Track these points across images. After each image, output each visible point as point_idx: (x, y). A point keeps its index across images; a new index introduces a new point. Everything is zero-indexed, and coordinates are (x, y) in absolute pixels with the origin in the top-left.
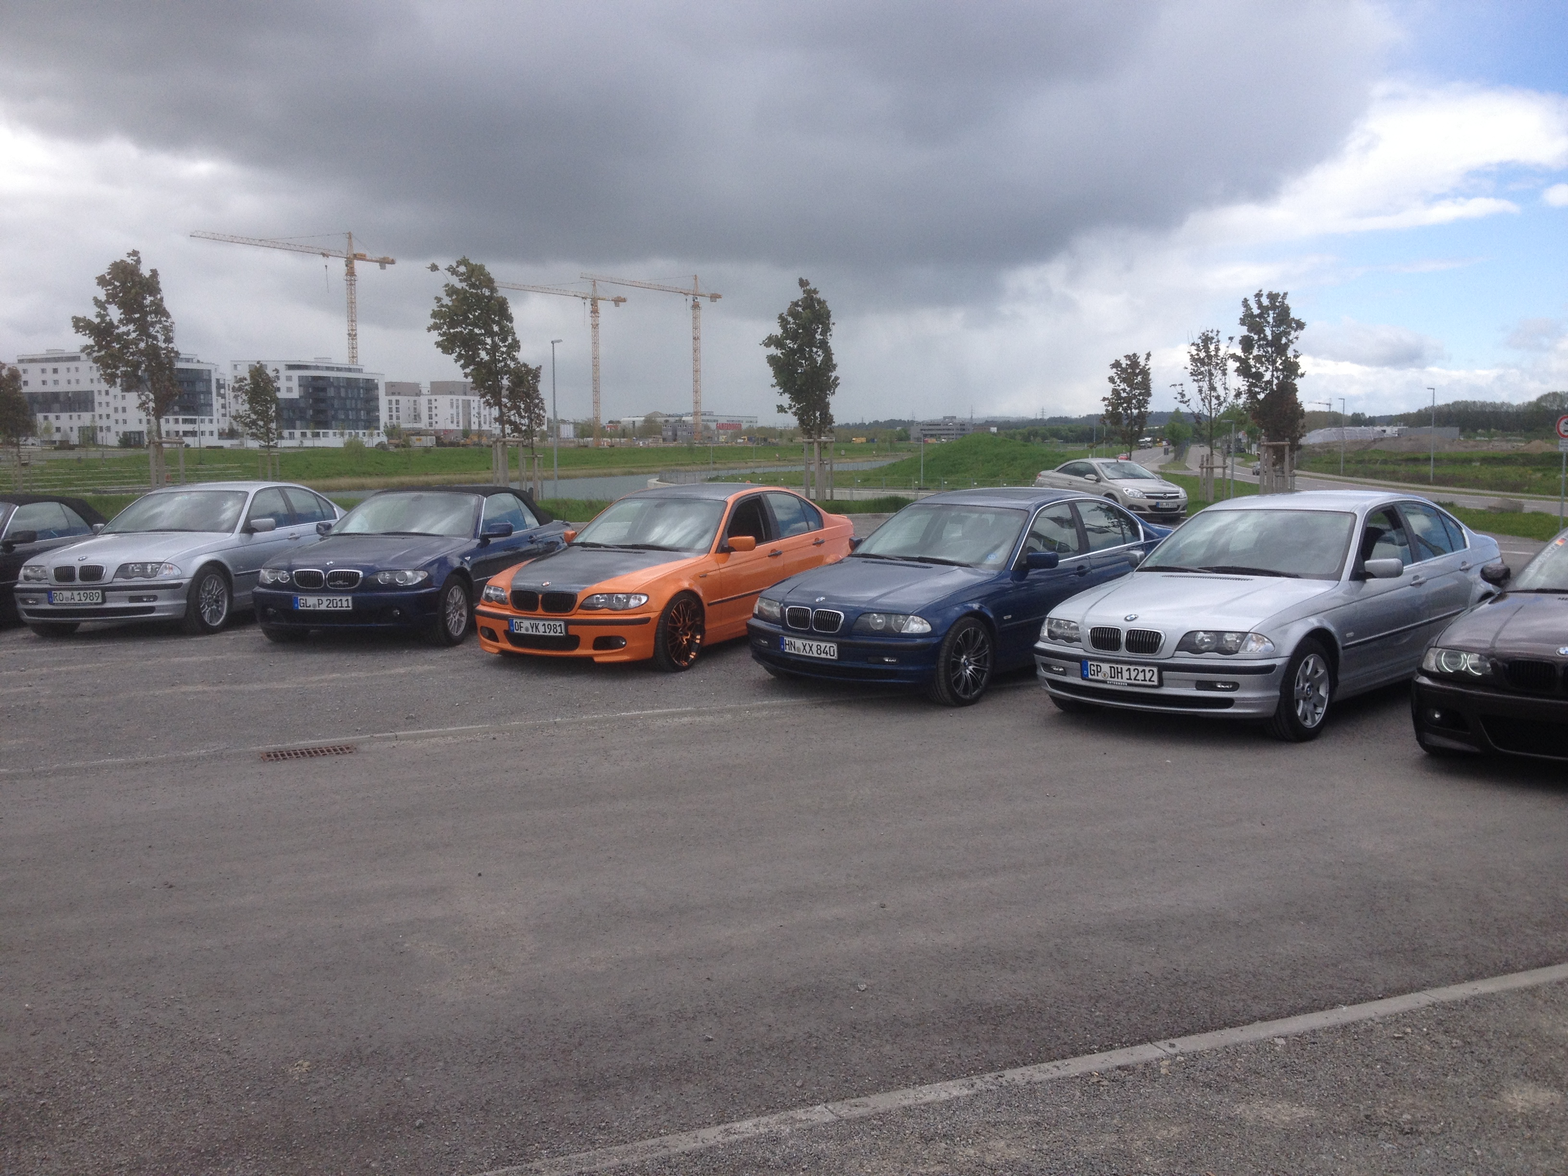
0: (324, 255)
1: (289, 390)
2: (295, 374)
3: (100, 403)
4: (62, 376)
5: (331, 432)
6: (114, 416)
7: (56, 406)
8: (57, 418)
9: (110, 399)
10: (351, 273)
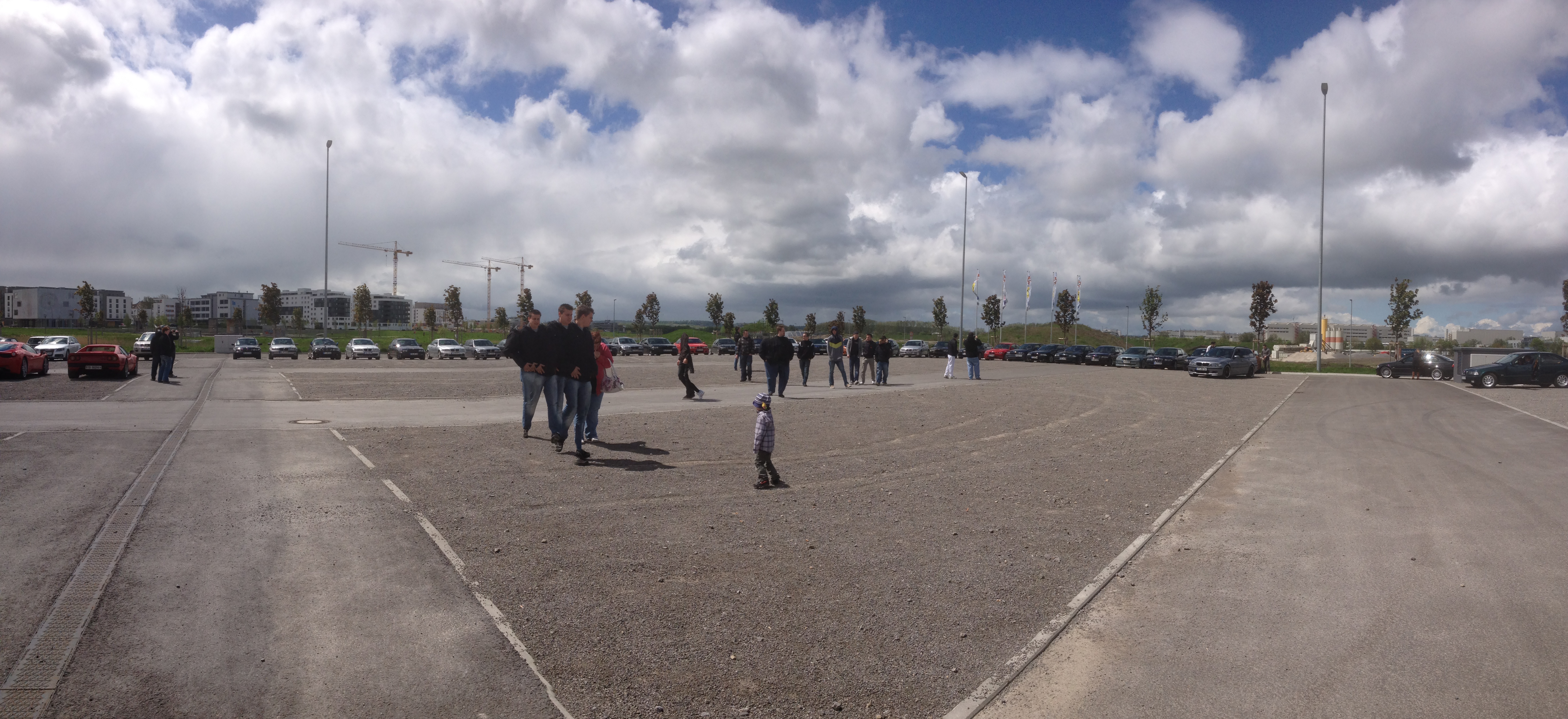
0: (385, 250)
1: (375, 306)
2: (378, 300)
3: (305, 312)
4: (290, 301)
5: (392, 324)
6: (310, 317)
7: (287, 312)
8: (287, 317)
9: (310, 310)
10: (396, 258)
